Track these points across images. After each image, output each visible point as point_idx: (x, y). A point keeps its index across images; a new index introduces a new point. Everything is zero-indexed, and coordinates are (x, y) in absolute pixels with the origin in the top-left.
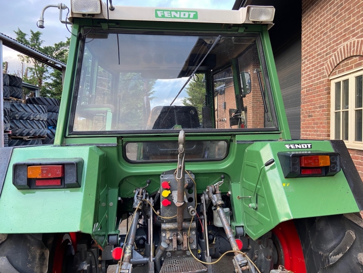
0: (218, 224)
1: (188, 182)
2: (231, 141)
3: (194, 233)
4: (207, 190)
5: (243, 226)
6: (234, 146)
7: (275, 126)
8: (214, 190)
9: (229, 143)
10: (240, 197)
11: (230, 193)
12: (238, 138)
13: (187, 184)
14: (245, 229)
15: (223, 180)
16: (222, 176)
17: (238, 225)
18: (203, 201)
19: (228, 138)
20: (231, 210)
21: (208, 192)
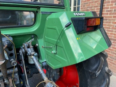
0: (31, 62)
1: (7, 43)
2: (37, 12)
3: (17, 74)
4: (23, 46)
5: (46, 62)
6: (40, 16)
7: (62, 3)
8: (28, 45)
9: (36, 13)
10: (43, 46)
11: (37, 45)
12: (42, 10)
13: (6, 45)
14: (47, 63)
15: (33, 38)
16: (33, 36)
17: (43, 61)
18: (21, 54)
19: (35, 9)
20: (38, 53)
21: (24, 47)
